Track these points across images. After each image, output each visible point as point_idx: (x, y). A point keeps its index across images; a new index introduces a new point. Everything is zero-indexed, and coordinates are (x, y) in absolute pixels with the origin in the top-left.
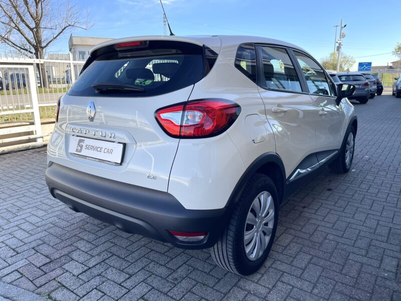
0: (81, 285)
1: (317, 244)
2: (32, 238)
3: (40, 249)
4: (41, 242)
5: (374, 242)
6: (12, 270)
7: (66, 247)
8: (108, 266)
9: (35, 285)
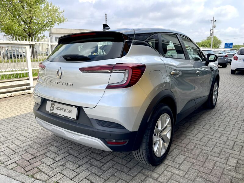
0: (51, 171)
1: (190, 150)
2: (24, 145)
3: (28, 151)
4: (29, 147)
5: (224, 149)
6: (13, 162)
7: (43, 150)
8: (67, 160)
9: (25, 170)
